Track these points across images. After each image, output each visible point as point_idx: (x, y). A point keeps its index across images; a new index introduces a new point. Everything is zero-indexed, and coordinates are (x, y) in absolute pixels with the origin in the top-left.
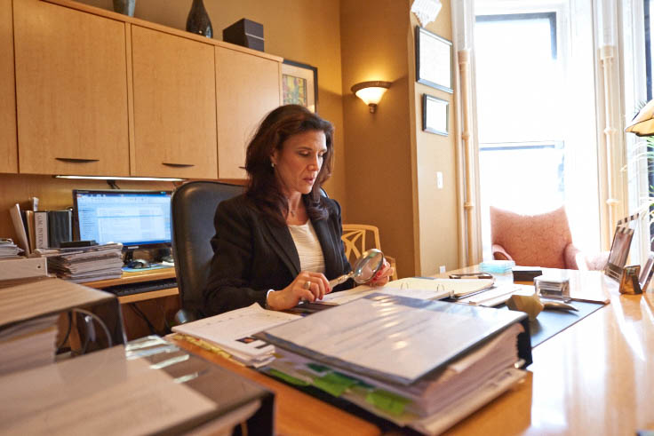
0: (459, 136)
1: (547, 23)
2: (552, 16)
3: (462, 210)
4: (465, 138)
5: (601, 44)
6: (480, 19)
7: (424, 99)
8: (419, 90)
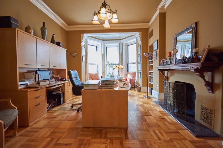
0: (86, 62)
1: (95, 47)
2: (96, 46)
3: (86, 73)
4: (87, 63)
5: (102, 52)
6: (89, 45)
7: (83, 57)
8: (82, 56)
